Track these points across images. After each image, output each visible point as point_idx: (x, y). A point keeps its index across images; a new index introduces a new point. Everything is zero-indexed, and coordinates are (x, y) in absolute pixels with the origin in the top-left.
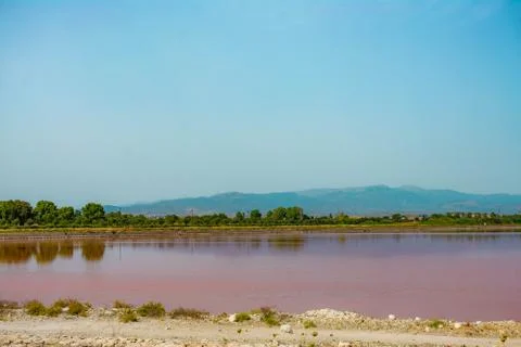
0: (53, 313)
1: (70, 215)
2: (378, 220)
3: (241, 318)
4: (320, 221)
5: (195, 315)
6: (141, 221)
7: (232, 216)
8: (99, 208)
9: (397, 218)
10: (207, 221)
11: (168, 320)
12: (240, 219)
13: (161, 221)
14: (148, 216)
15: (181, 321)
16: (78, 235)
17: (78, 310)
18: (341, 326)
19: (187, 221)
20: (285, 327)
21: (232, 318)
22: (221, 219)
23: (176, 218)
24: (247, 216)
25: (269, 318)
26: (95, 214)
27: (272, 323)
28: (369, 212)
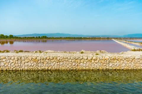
0: (3, 52)
1: (7, 37)
2: (58, 38)
3: (36, 52)
4: (49, 38)
5: (28, 52)
6: (20, 38)
7: (35, 37)
8: (12, 36)
9: (61, 38)
10: (31, 38)
11: (24, 53)
12: (37, 38)
13: (23, 38)
14: (21, 37)
15: (26, 53)
16: (8, 40)
17: (8, 52)
18: (51, 53)
19: (28, 38)
20: (43, 53)
21: (34, 52)
22: (34, 38)
23: (26, 37)
24: (38, 37)
25: (40, 52)
26: (11, 37)
27: (41, 53)
28: (57, 37)
